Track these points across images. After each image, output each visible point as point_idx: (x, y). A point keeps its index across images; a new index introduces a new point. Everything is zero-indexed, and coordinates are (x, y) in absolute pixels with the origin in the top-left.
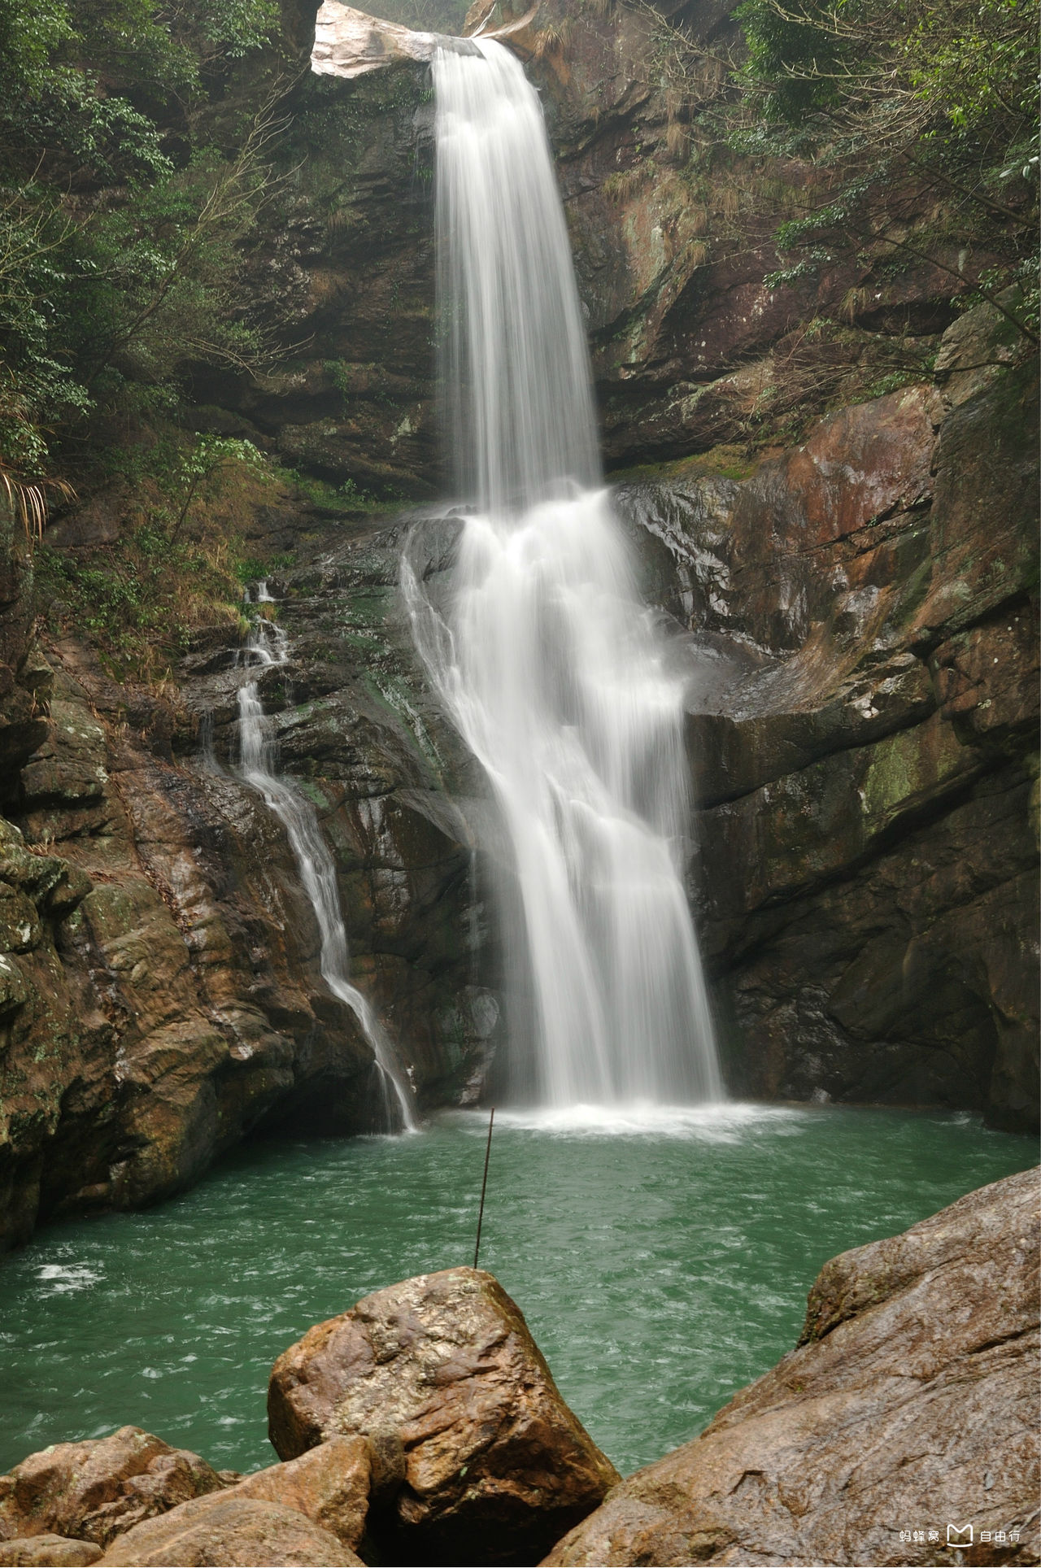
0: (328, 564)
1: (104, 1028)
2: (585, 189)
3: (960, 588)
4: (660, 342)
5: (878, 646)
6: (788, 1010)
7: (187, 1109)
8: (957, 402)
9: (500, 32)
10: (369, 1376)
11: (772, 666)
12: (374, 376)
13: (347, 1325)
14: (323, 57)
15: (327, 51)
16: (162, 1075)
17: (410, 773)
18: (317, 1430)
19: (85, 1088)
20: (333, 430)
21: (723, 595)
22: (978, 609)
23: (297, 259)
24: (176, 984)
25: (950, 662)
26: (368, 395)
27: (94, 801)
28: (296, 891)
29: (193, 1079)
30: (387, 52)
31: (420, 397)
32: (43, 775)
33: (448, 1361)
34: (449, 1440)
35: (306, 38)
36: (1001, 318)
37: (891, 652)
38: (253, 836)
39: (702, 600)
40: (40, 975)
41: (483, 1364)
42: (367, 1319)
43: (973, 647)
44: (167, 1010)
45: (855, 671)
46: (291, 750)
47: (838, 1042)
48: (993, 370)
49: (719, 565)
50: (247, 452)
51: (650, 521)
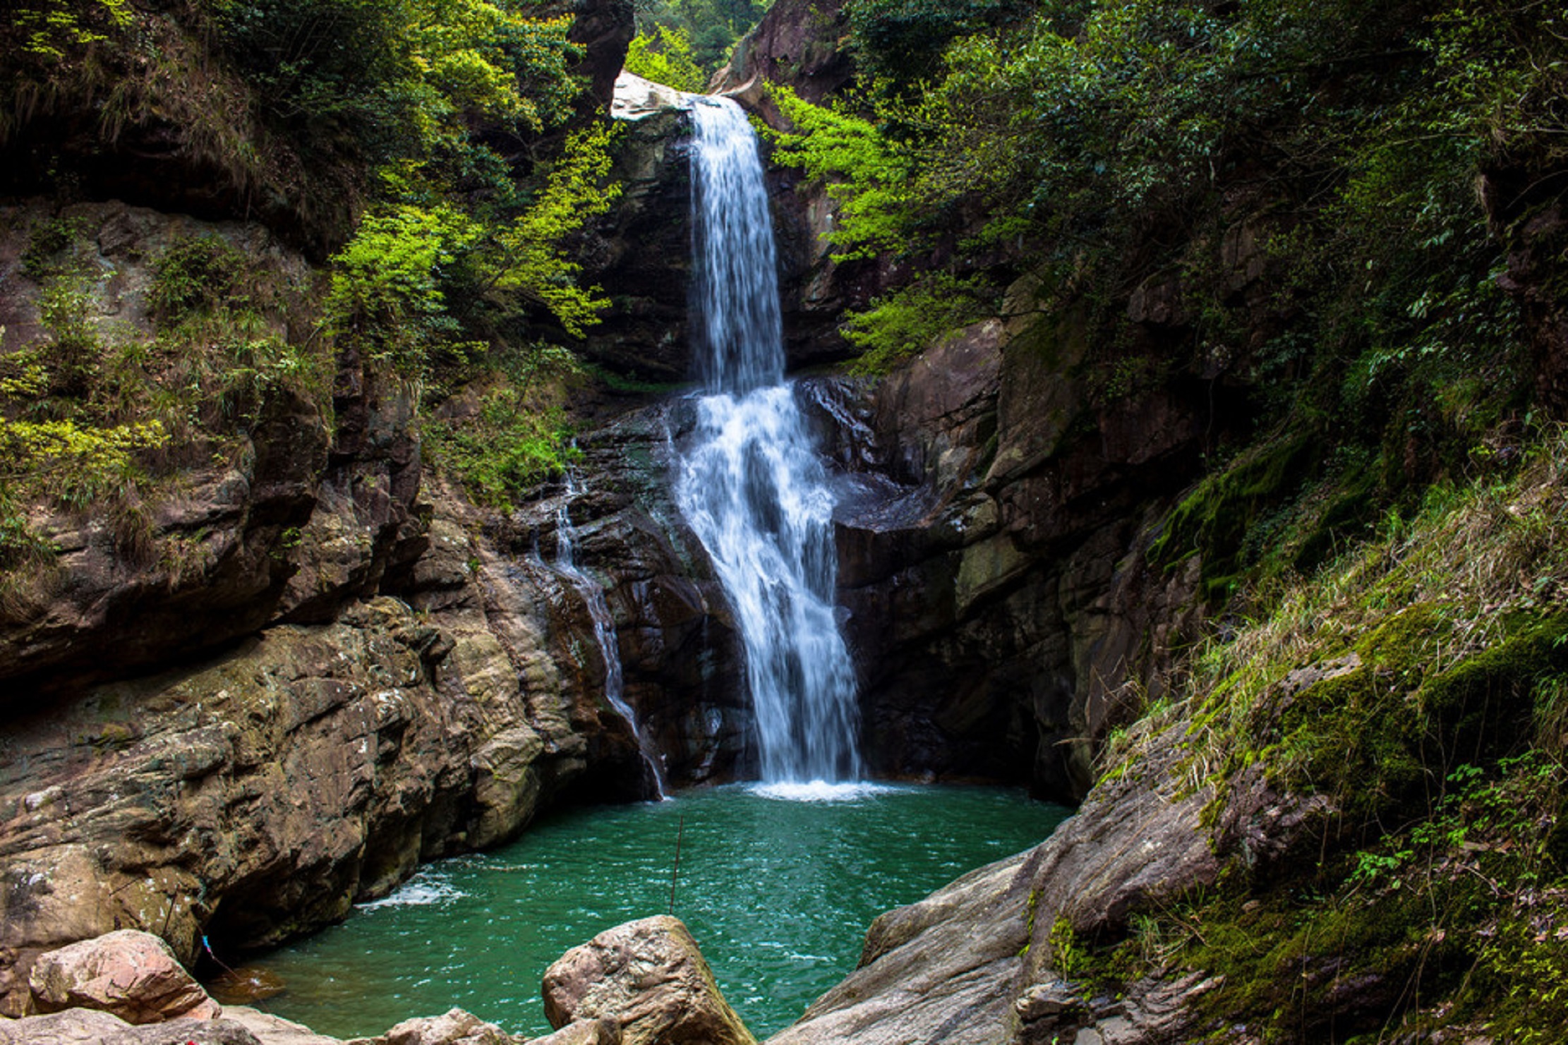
0: (616, 428)
1: (464, 733)
2: (784, 190)
3: (1016, 453)
4: (831, 287)
5: (967, 486)
6: (907, 720)
7: (516, 785)
8: (1015, 334)
9: (732, 92)
10: (601, 982)
11: (901, 496)
12: (648, 305)
13: (588, 950)
14: (619, 107)
15: (621, 103)
16: (500, 763)
17: (666, 565)
18: (568, 1014)
19: (450, 773)
20: (622, 339)
21: (870, 449)
22: (1027, 465)
23: (600, 232)
24: (511, 704)
25: (1009, 499)
26: (645, 317)
27: (460, 585)
28: (589, 642)
29: (520, 766)
30: (660, 104)
31: (677, 319)
32: (426, 570)
33: (649, 974)
34: (647, 1022)
35: (607, 97)
36: (1041, 282)
37: (974, 490)
38: (563, 606)
39: (856, 454)
40: (422, 700)
41: (670, 975)
42: (600, 948)
43: (1024, 490)
44: (505, 721)
45: (953, 501)
46: (588, 550)
47: (940, 740)
48: (1036, 315)
49: (867, 430)
50: (564, 354)
51: (824, 401)
